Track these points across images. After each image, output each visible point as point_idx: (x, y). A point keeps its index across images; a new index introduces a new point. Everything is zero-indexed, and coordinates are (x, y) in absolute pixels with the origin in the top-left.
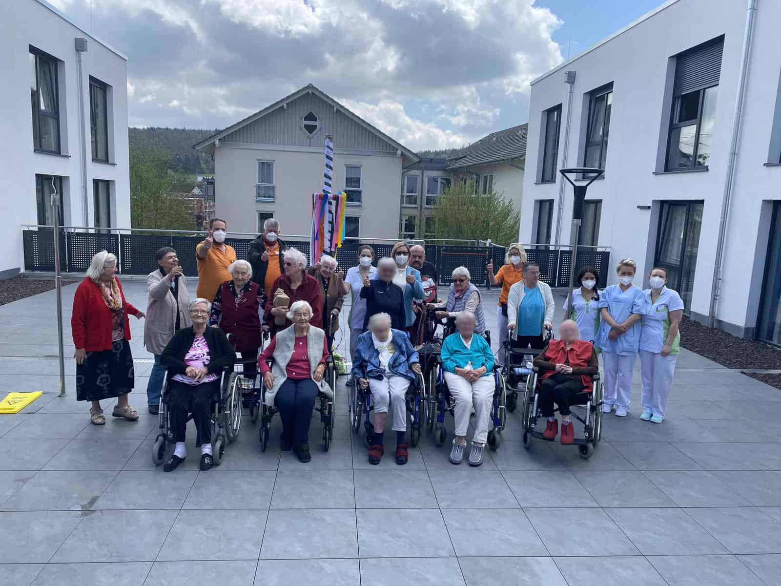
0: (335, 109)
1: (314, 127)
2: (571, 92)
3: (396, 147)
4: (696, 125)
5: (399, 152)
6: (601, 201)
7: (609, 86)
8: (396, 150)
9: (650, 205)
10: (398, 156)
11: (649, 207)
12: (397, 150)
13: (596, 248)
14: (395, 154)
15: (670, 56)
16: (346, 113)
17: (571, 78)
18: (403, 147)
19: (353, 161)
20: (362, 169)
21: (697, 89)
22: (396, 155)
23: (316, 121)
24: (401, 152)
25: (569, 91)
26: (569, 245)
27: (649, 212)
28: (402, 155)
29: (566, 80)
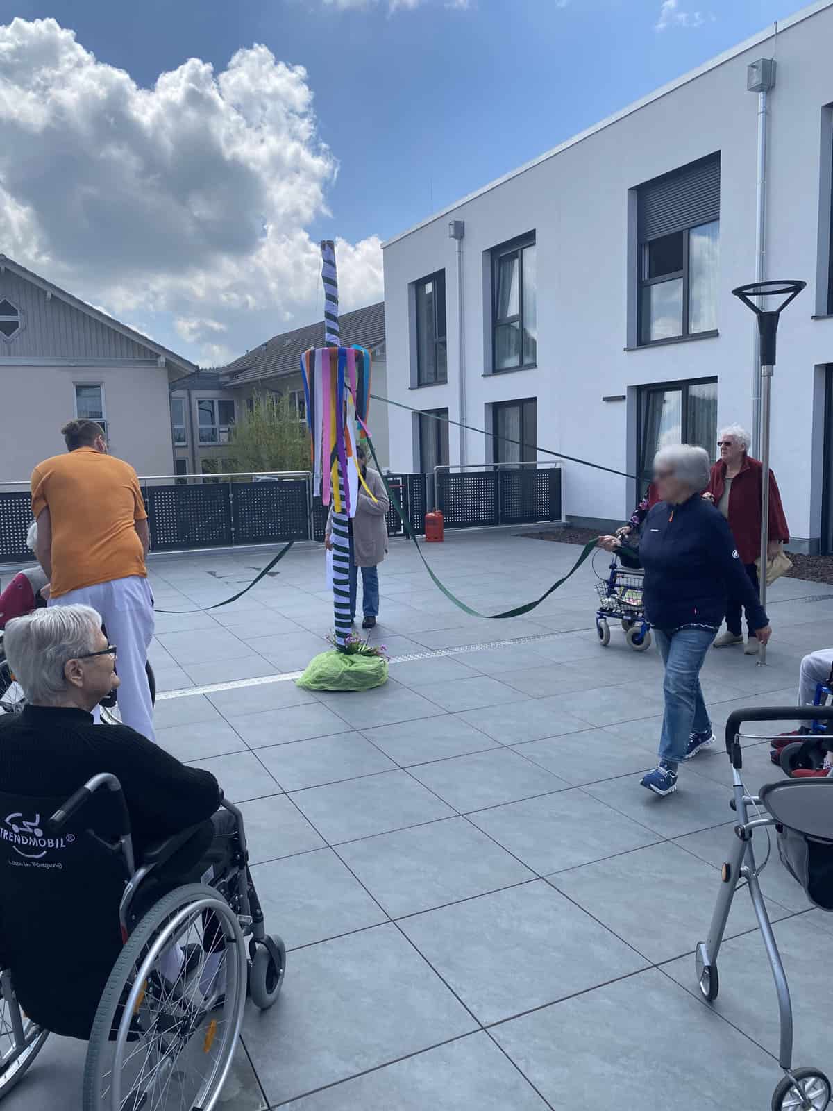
0: (49, 295)
1: (14, 325)
2: (460, 251)
3: (156, 351)
4: (682, 279)
5: (162, 360)
6: (533, 400)
7: (528, 238)
8: (155, 356)
9: (625, 393)
10: (159, 366)
11: (624, 397)
12: (158, 356)
13: (536, 465)
14: (155, 362)
15: (630, 187)
16: (68, 301)
17: (459, 231)
18: (168, 351)
19: (85, 377)
20: (102, 389)
21: (677, 230)
22: (157, 365)
23: (17, 315)
24: (166, 359)
25: (457, 249)
26: (483, 463)
27: (624, 405)
28: (168, 363)
29: (452, 233)
